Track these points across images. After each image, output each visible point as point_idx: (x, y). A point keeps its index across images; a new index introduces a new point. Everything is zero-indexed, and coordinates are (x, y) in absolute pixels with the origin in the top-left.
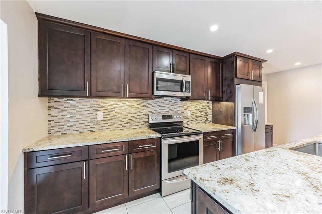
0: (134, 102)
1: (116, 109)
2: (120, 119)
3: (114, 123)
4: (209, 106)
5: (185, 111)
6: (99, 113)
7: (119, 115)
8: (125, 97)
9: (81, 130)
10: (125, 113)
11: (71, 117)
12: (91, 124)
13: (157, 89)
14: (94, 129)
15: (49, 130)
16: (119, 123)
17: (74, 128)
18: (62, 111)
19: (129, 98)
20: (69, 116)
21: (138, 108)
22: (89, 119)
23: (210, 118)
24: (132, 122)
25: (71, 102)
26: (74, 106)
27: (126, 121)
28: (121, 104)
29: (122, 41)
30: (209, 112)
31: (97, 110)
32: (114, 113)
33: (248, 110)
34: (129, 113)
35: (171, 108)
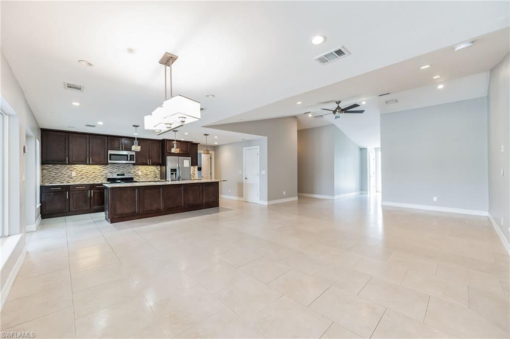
0: (97, 167)
1: (84, 171)
2: (87, 176)
3: (83, 178)
4: (157, 169)
5: (137, 172)
6: (73, 172)
7: (86, 174)
8: (89, 164)
9: (61, 181)
10: (91, 172)
11: (56, 174)
12: (68, 178)
13: (110, 160)
14: (69, 181)
15: (42, 181)
16: (86, 178)
17: (57, 180)
18: (50, 171)
19: (92, 164)
20: (54, 174)
21: (100, 170)
22: (66, 176)
23: (158, 176)
24: (95, 178)
25: (56, 167)
26: (58, 169)
27: (91, 177)
28: (88, 168)
29: (88, 136)
30: (158, 172)
31: (72, 171)
32: (83, 172)
33: (174, 171)
34: (94, 173)
35: (125, 170)
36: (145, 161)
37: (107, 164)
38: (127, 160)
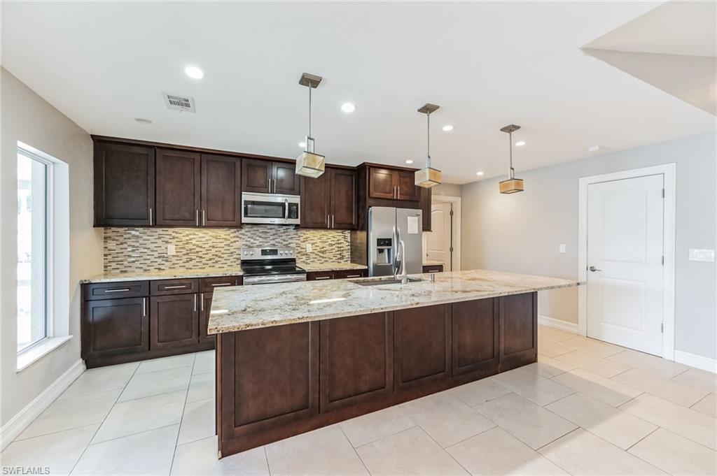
0: (222, 233)
1: (194, 242)
2: (200, 254)
3: (191, 260)
4: (345, 237)
5: (303, 245)
6: (169, 246)
7: (198, 249)
8: (200, 226)
9: (145, 267)
10: (207, 246)
11: (133, 251)
12: (160, 260)
13: (246, 215)
14: (162, 267)
15: (106, 267)
16: (198, 259)
17: (137, 264)
18: (122, 244)
19: (207, 227)
20: (130, 249)
21: (226, 239)
22: (156, 254)
23: (347, 254)
24: (217, 259)
25: (133, 232)
26: (137, 237)
27: (208, 257)
28: (201, 235)
30: (346, 245)
31: (167, 242)
32: (190, 246)
33: (385, 243)
34: (213, 247)
35: (279, 240)
36: (320, 220)
37: (240, 226)
38: (284, 217)
